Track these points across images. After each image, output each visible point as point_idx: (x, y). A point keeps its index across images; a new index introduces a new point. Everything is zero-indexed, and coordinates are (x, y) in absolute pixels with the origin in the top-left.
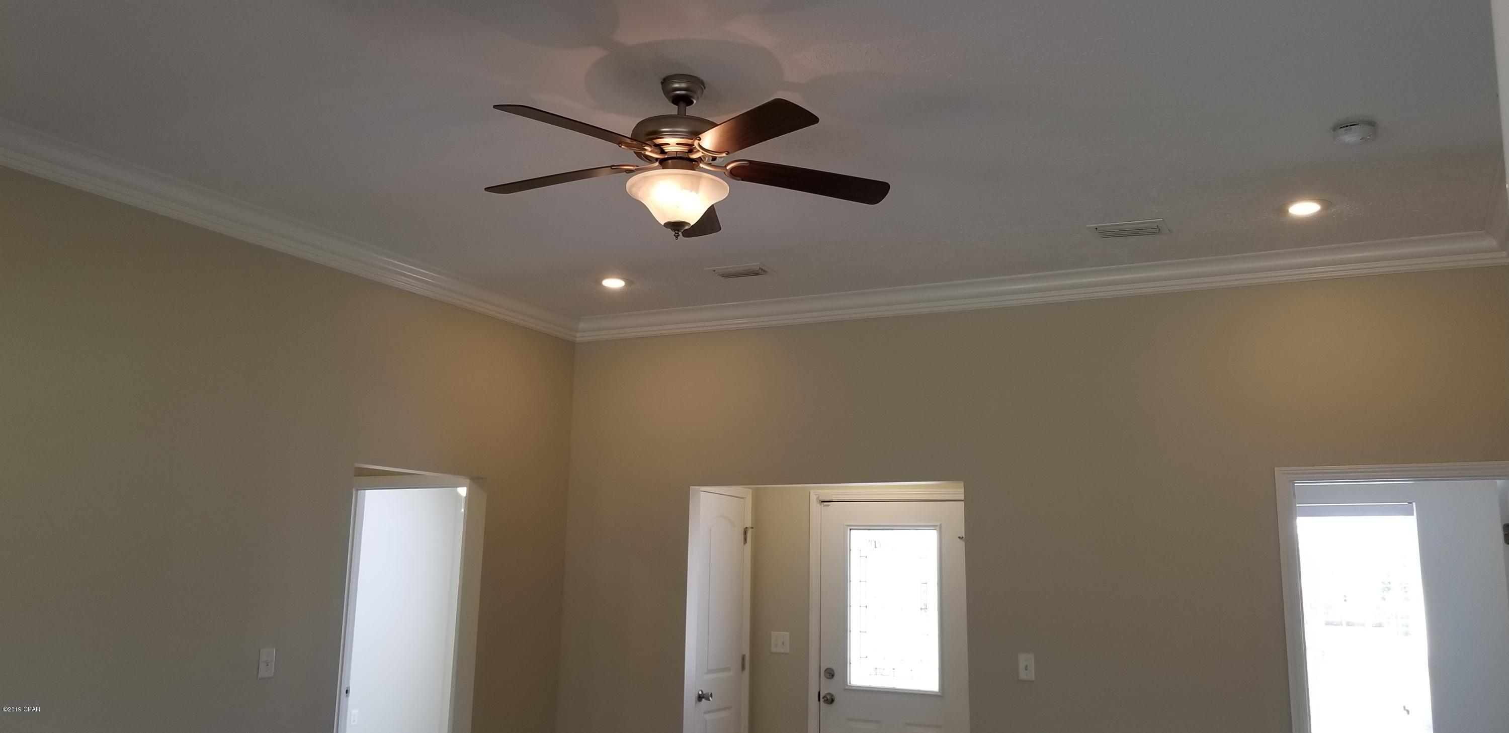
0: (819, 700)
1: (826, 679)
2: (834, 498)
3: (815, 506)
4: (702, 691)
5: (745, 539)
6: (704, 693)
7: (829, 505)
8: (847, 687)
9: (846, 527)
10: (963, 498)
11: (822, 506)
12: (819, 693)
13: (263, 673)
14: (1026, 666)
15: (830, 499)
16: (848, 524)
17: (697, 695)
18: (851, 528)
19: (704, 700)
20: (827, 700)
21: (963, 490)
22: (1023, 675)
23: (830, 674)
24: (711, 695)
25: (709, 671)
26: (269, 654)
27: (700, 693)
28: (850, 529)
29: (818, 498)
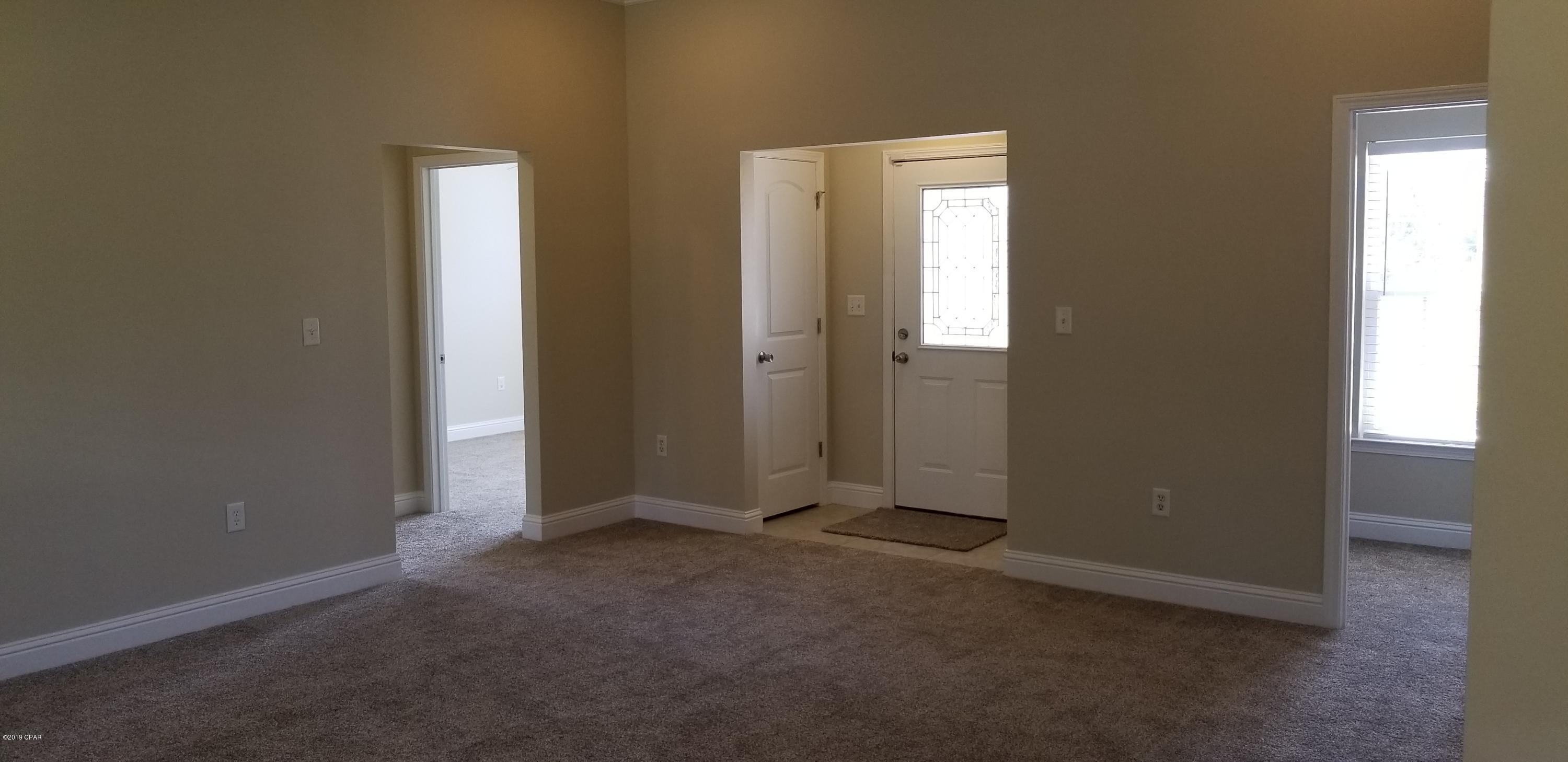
0: (894, 360)
1: (900, 340)
2: (906, 158)
3: (887, 167)
4: (764, 353)
5: (818, 205)
6: (766, 354)
7: (901, 165)
8: (919, 347)
9: (918, 187)
10: (1006, 152)
11: (895, 166)
12: (894, 353)
13: (308, 342)
14: (1064, 320)
15: (902, 158)
16: (920, 184)
17: (758, 355)
18: (923, 188)
19: (764, 361)
20: (900, 359)
21: (1006, 143)
22: (1060, 328)
23: (904, 334)
24: (772, 357)
25: (771, 334)
26: (312, 324)
27: (762, 354)
28: (923, 190)
29: (890, 158)
